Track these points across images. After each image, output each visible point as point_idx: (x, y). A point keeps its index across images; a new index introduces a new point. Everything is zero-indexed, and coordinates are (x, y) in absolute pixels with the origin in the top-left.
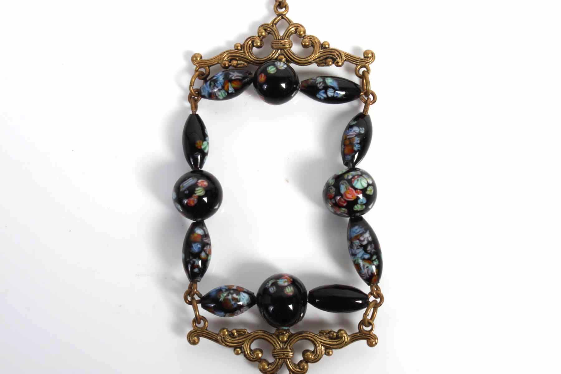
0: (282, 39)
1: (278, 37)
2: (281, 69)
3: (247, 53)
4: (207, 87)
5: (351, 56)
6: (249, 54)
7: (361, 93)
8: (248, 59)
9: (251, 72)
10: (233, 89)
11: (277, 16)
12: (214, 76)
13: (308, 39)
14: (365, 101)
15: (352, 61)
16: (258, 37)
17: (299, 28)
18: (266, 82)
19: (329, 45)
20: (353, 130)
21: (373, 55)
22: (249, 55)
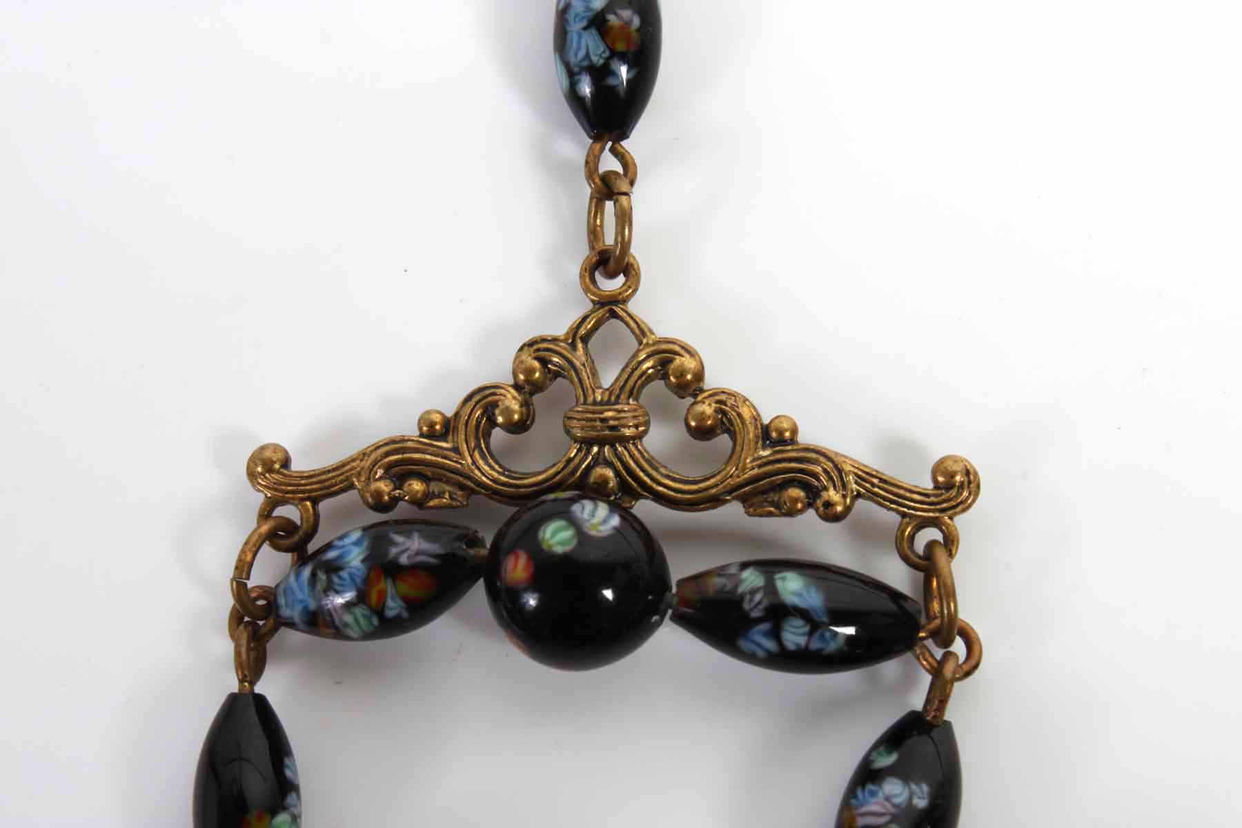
0: (608, 403)
1: (594, 392)
2: (593, 533)
3: (467, 454)
4: (301, 590)
5: (881, 480)
6: (477, 455)
7: (918, 632)
8: (469, 478)
9: (480, 535)
10: (400, 603)
11: (590, 306)
12: (329, 546)
13: (710, 405)
14: (935, 665)
15: (885, 499)
16: (512, 391)
17: (677, 357)
18: (535, 583)
19: (794, 431)
20: (881, 794)
21: (972, 477)
22: (474, 463)
